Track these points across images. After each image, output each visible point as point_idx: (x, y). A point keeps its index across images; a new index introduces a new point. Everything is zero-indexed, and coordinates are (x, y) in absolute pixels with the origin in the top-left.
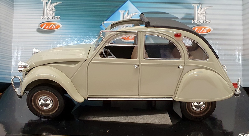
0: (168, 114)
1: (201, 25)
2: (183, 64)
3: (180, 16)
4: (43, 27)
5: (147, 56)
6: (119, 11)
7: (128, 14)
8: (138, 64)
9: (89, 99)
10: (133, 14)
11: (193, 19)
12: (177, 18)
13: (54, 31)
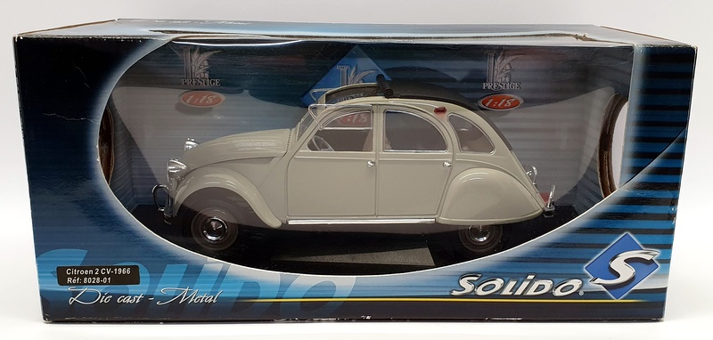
0: (427, 249)
1: (501, 92)
2: (450, 160)
3: (458, 76)
4: (188, 101)
5: (389, 147)
6: (338, 67)
7: (356, 73)
8: (373, 160)
9: (291, 223)
10: (367, 73)
11: (485, 81)
12: (454, 80)
13: (210, 109)
